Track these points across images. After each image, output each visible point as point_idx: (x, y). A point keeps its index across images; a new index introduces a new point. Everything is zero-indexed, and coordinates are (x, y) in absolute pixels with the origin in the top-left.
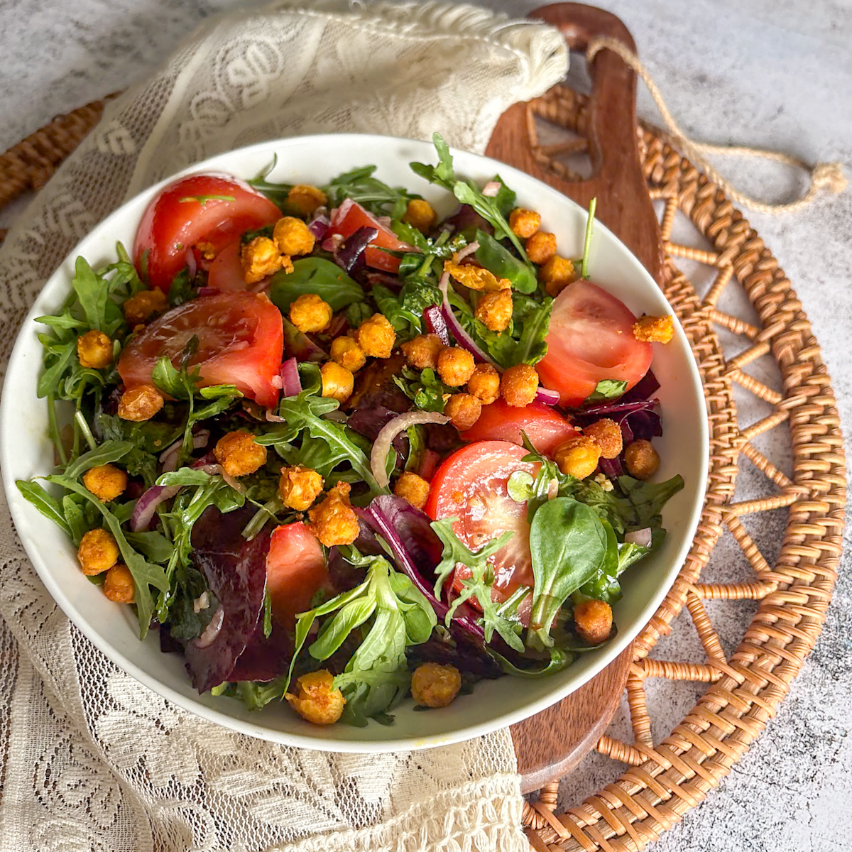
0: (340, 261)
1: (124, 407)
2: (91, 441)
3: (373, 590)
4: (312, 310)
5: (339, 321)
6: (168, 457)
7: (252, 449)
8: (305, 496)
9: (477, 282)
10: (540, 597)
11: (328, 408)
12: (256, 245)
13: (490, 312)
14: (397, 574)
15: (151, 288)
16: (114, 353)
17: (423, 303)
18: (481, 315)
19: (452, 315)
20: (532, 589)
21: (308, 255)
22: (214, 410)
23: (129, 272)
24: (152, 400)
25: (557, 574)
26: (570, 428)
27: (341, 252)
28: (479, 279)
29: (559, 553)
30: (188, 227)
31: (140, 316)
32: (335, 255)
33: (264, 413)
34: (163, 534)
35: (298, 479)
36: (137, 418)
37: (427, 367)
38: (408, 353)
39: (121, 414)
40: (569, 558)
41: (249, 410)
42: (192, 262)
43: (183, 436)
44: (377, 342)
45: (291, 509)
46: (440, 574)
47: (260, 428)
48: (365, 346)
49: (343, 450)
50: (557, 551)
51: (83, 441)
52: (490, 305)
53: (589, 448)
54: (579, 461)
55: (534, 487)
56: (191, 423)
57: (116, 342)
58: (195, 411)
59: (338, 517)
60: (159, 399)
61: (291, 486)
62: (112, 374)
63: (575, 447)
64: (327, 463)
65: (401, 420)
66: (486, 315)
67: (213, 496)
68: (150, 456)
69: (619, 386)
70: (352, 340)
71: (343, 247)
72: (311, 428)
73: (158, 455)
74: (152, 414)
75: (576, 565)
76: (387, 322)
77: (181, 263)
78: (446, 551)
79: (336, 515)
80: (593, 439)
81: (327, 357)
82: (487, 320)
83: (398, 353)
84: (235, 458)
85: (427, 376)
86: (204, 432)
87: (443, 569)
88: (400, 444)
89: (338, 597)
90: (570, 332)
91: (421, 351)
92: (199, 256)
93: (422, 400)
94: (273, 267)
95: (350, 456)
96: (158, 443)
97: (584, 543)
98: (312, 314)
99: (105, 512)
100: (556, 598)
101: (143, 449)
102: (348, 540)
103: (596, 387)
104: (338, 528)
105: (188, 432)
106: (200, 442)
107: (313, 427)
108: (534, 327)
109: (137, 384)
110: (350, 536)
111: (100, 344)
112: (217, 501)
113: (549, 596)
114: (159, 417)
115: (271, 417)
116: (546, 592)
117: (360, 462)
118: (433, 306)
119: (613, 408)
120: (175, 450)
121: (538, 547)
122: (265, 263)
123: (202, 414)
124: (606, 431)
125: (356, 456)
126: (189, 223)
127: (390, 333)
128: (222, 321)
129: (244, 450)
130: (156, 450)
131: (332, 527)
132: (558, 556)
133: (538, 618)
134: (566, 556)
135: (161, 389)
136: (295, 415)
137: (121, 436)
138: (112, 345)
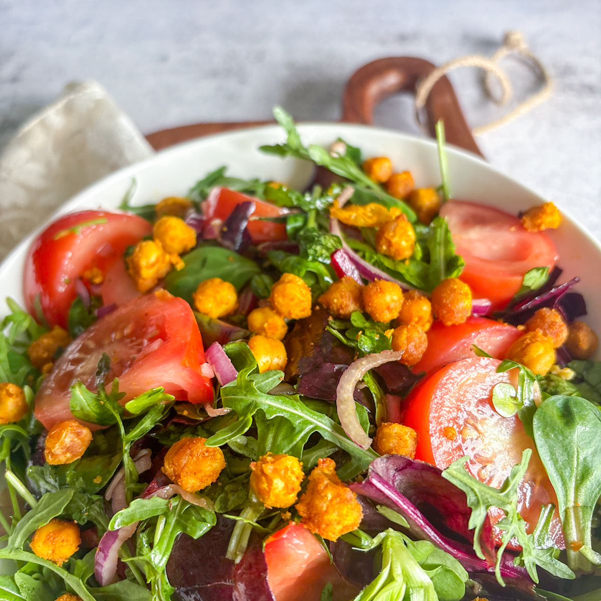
0: (227, 243)
1: (50, 452)
2: (30, 499)
3: (398, 572)
4: (218, 292)
5: (246, 297)
6: (113, 493)
7: (206, 454)
8: (288, 489)
9: (370, 218)
10: (566, 511)
11: (274, 381)
12: (140, 251)
13: (395, 240)
14: (415, 543)
15: (50, 329)
16: (27, 400)
17: (327, 249)
18: (384, 248)
19: (357, 257)
20: (555, 506)
21: (193, 249)
22: (147, 424)
23: (24, 320)
24: (78, 434)
25: (577, 480)
26: (514, 329)
27: (223, 234)
28: (370, 214)
29: (572, 457)
30: (71, 258)
31: (45, 355)
32: (220, 240)
33: (203, 410)
34: (134, 580)
35: (276, 471)
36: (68, 460)
37: (354, 311)
38: (328, 305)
39: (50, 460)
40: (585, 459)
41: (185, 413)
42: (82, 290)
43: (121, 465)
44: (296, 301)
45: (275, 509)
46: (475, 529)
47: (203, 428)
48: (284, 310)
49: (307, 422)
50: (570, 456)
51: (21, 500)
52: (391, 234)
53: (543, 342)
54: (540, 356)
55: (519, 396)
56: (126, 447)
57: (27, 389)
58: (127, 432)
59: (334, 502)
60: (86, 433)
61: (270, 482)
62: (33, 423)
63: (528, 345)
64: (295, 443)
65: (353, 371)
66: (390, 244)
67: (178, 523)
68: (95, 498)
69: (543, 273)
70: (267, 310)
71: (225, 229)
72: (265, 408)
73: (102, 492)
74: (82, 450)
75: (594, 465)
76: (297, 279)
77: (72, 294)
78: (471, 499)
79: (331, 500)
80: (540, 332)
81: (248, 333)
82: (393, 250)
83: (318, 308)
84: (191, 472)
85: (357, 320)
86: (144, 452)
87: (476, 521)
88: (362, 396)
89: (362, 593)
90: (471, 241)
91: (342, 297)
92: (88, 283)
93: (365, 344)
94: (163, 269)
95: (316, 427)
96: (98, 480)
97: (594, 438)
98: (218, 297)
99: (64, 574)
100: (585, 507)
101: (84, 491)
102: (354, 524)
103: (523, 280)
104: (340, 515)
105: (126, 458)
106: (144, 465)
107: (266, 407)
108: (440, 244)
109: (57, 423)
110: (355, 520)
111: (10, 395)
112: (184, 528)
113: (575, 507)
114: (92, 452)
115: (213, 412)
116: (571, 504)
117: (329, 429)
118: (337, 250)
119: (545, 296)
120: (119, 483)
121: (548, 458)
122: (153, 265)
123: (136, 433)
124: (548, 320)
125: (322, 424)
126: (70, 255)
127: (305, 288)
128: (127, 331)
129: (198, 458)
130: (98, 489)
131: (333, 516)
132: (572, 461)
133: (574, 536)
134: (581, 458)
135: (85, 421)
136: (241, 400)
137: (57, 484)
138: (22, 393)
